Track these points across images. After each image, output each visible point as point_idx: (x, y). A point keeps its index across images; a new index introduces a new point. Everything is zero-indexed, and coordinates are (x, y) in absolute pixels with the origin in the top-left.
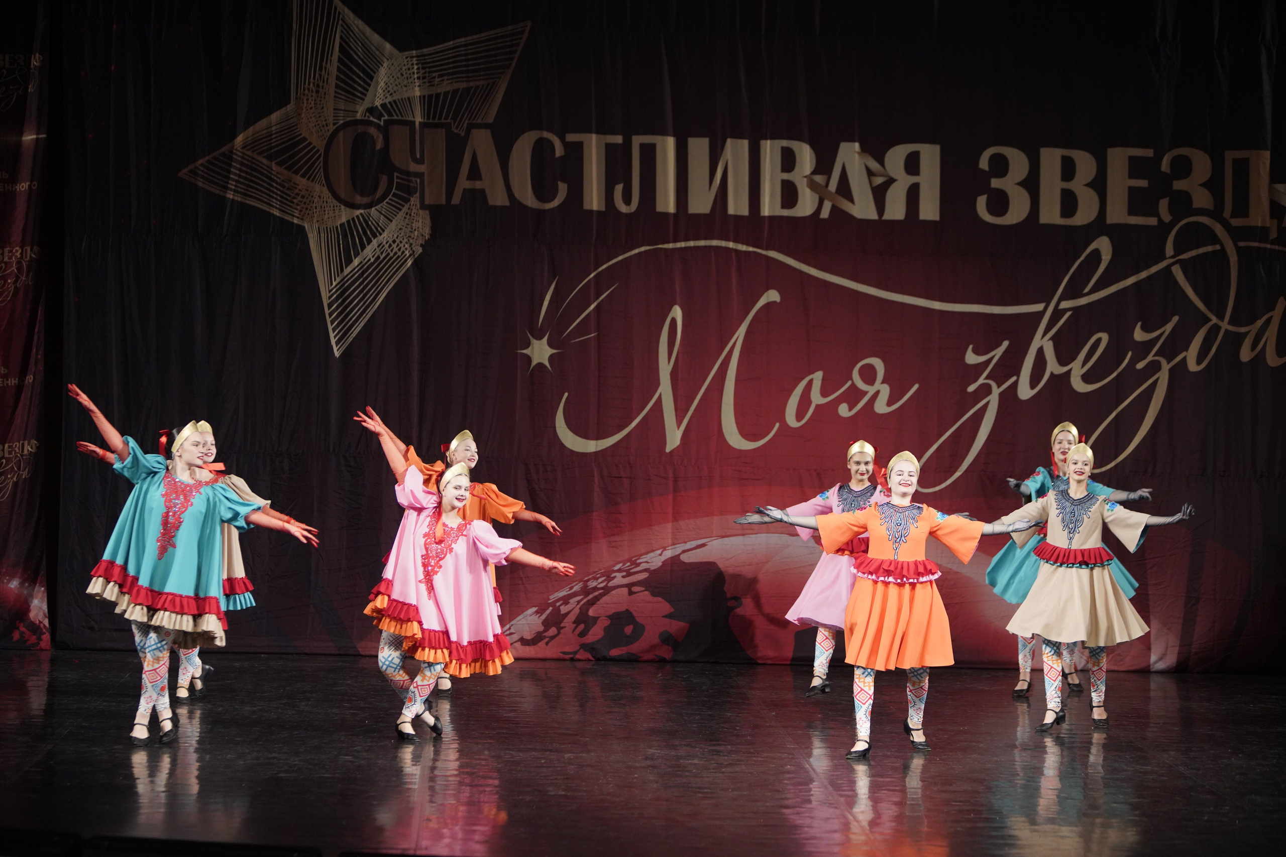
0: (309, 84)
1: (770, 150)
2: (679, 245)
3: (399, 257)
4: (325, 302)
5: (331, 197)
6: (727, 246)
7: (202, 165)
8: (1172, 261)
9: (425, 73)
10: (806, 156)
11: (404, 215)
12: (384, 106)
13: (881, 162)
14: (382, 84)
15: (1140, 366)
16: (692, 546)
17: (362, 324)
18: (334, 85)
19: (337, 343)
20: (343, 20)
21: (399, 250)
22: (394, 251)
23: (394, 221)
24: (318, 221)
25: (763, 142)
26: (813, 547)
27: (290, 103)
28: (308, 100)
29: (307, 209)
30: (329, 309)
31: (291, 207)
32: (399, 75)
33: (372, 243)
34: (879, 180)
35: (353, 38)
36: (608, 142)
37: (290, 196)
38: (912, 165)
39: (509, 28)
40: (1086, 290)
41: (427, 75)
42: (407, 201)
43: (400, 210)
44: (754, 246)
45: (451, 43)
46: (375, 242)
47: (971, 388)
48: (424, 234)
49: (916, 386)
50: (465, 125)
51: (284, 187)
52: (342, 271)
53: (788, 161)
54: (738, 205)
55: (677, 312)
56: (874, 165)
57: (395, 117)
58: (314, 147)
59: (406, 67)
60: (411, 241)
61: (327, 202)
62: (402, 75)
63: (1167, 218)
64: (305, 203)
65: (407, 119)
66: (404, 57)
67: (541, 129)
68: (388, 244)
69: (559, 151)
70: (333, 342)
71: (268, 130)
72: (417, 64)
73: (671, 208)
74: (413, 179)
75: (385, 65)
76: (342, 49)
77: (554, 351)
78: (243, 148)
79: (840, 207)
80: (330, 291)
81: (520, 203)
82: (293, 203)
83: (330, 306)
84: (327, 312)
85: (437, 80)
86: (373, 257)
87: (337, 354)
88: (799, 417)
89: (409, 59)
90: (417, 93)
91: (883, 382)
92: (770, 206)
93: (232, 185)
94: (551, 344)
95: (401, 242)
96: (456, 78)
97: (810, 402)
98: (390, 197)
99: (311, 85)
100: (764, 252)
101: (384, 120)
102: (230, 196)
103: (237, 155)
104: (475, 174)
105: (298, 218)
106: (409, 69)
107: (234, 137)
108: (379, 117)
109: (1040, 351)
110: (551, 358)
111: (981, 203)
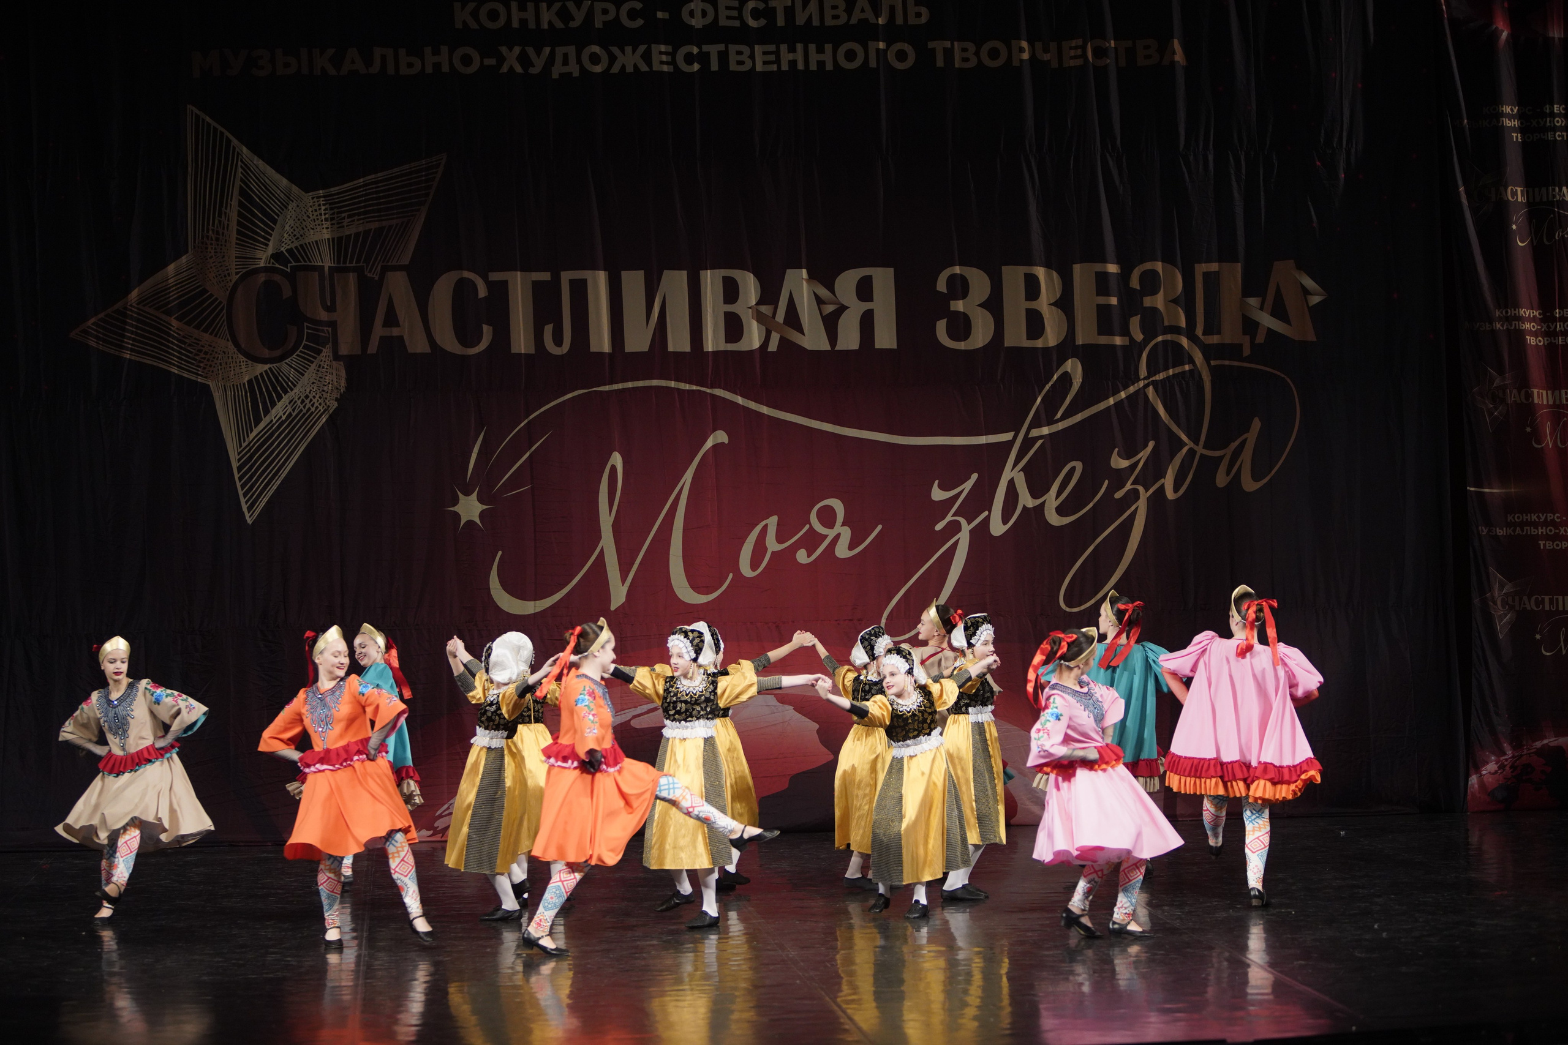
0: (208, 232)
1: (711, 281)
2: (615, 387)
3: (312, 413)
4: (235, 465)
5: (236, 352)
6: (669, 385)
7: (92, 324)
8: (1146, 382)
9: (333, 214)
10: (750, 287)
11: (317, 368)
12: (290, 251)
13: (832, 290)
14: (287, 227)
15: (1118, 495)
16: (643, 711)
17: (275, 488)
18: (235, 232)
19: (249, 509)
20: (242, 161)
21: (313, 405)
22: (307, 407)
23: (306, 374)
24: (223, 379)
25: (702, 273)
26: (775, 706)
27: (187, 252)
28: (207, 248)
29: (211, 366)
30: (239, 471)
31: (193, 364)
32: (305, 218)
33: (283, 400)
34: (829, 309)
35: (254, 180)
36: (534, 279)
37: (191, 352)
38: (865, 291)
39: (424, 162)
40: (1059, 415)
41: (336, 216)
42: (319, 352)
43: (312, 362)
44: (697, 385)
45: (361, 180)
46: (286, 399)
47: (939, 527)
48: (338, 387)
49: (880, 527)
50: (379, 267)
51: (185, 343)
52: (252, 431)
53: (731, 291)
54: (679, 341)
55: (617, 459)
56: (823, 292)
57: (303, 263)
58: (216, 299)
59: (314, 208)
60: (324, 396)
61: (232, 358)
62: (309, 217)
63: (1139, 337)
64: (208, 360)
65: (316, 264)
66: (310, 198)
67: (461, 268)
68: (301, 400)
69: (482, 292)
70: (245, 508)
71: (164, 284)
72: (324, 205)
73: (606, 348)
74: (325, 328)
75: (290, 208)
76: (243, 193)
77: (485, 507)
78: (138, 304)
79: (791, 339)
80: (239, 454)
81: (442, 350)
82: (196, 360)
83: (239, 469)
84: (237, 476)
85: (346, 222)
86: (284, 414)
87: (249, 521)
88: (754, 566)
89: (315, 200)
90: (326, 235)
91: (842, 526)
92: (713, 340)
93: (129, 344)
94: (481, 500)
95: (314, 397)
96: (368, 218)
97: (766, 549)
98: (301, 349)
99: (210, 232)
100: (708, 391)
101: (291, 266)
102: (127, 356)
103: (132, 311)
104: (391, 320)
105: (201, 376)
106: (316, 210)
107: (128, 292)
108: (285, 262)
109: (1011, 483)
110: (482, 515)
111: (941, 326)
